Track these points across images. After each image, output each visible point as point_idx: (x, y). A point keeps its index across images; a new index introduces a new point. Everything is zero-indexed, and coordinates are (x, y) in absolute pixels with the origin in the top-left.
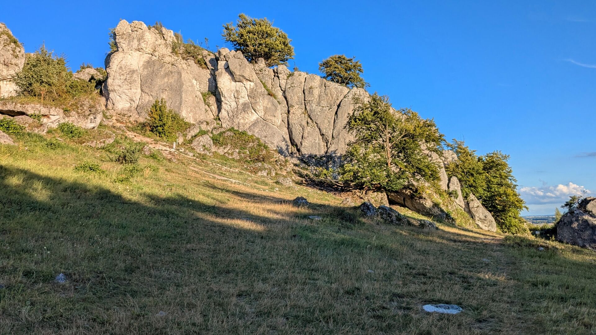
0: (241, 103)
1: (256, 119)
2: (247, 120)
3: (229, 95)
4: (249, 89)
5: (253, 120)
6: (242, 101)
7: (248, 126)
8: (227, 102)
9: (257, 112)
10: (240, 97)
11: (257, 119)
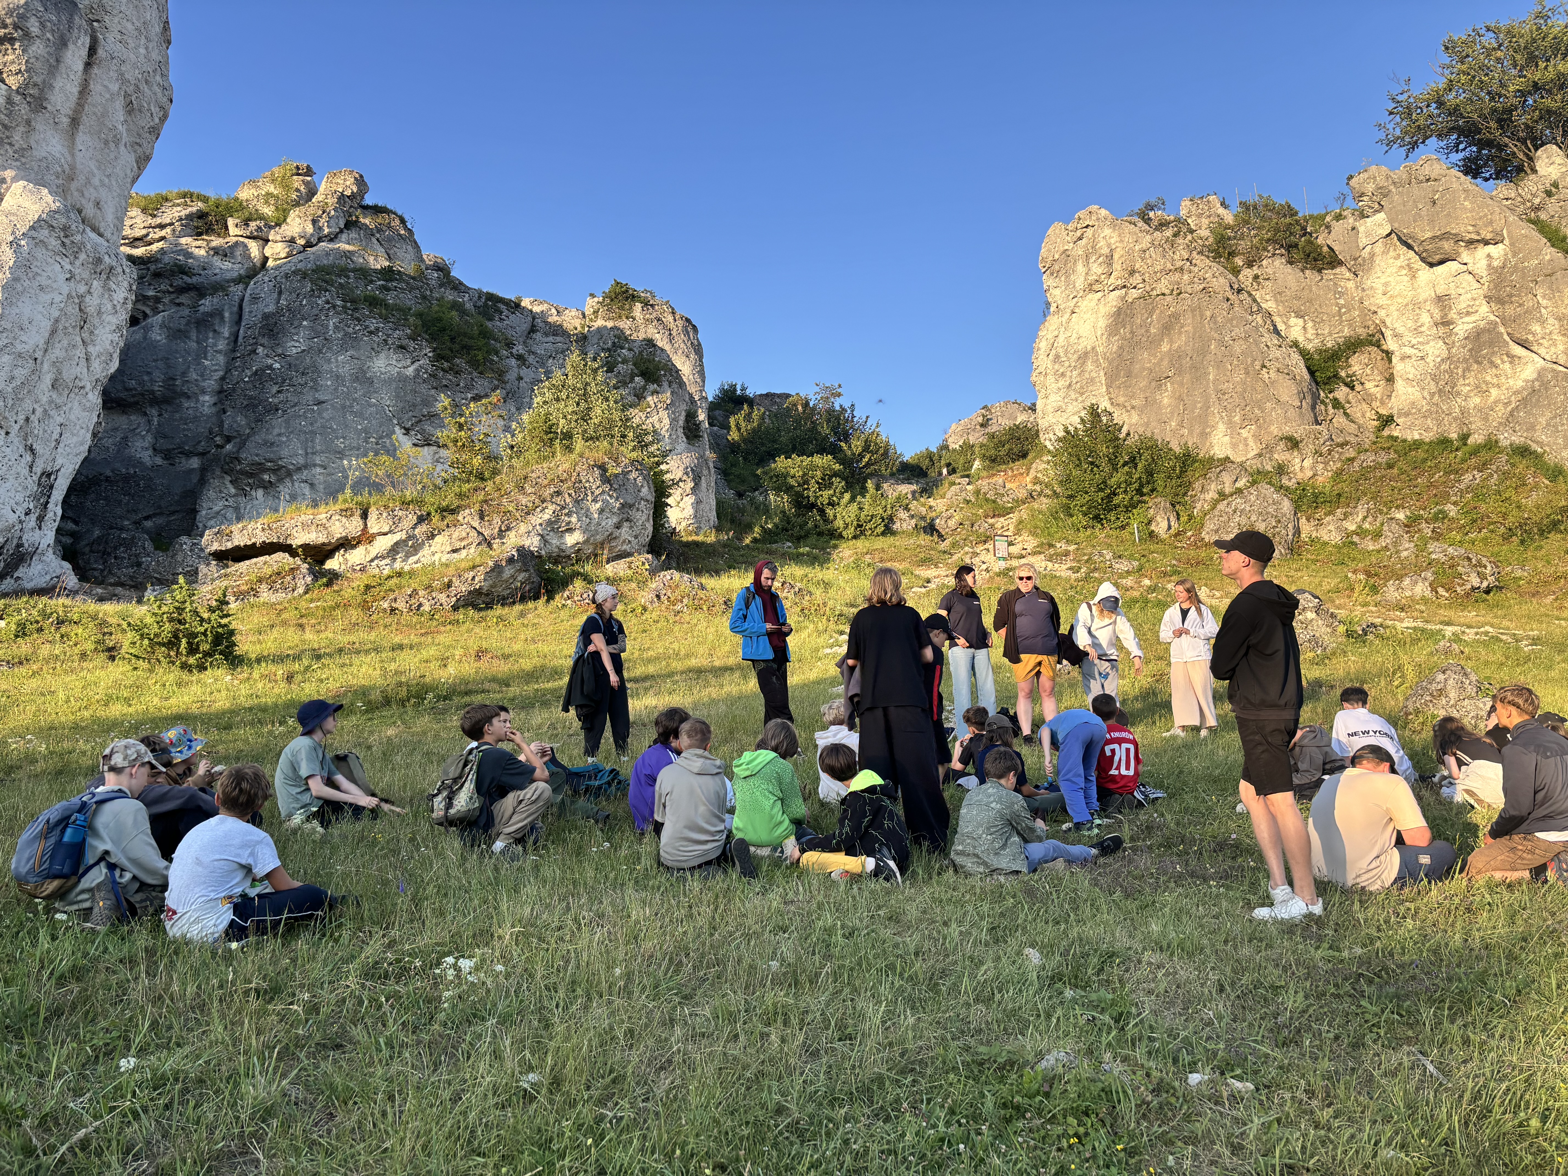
0: (1462, 335)
1: (1535, 376)
2: (1494, 392)
3: (1410, 324)
4: (1484, 273)
5: (1520, 384)
6: (1466, 327)
7: (1501, 412)
8: (1409, 351)
9: (1535, 348)
10: (1453, 315)
11: (1540, 374)
